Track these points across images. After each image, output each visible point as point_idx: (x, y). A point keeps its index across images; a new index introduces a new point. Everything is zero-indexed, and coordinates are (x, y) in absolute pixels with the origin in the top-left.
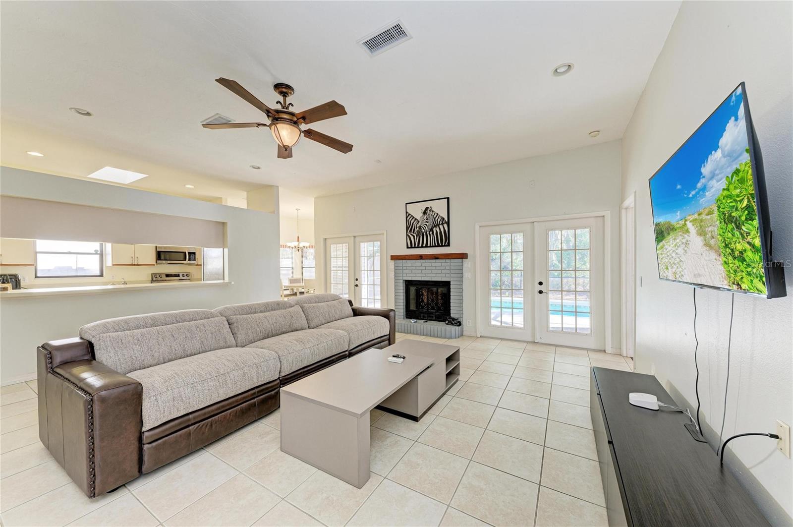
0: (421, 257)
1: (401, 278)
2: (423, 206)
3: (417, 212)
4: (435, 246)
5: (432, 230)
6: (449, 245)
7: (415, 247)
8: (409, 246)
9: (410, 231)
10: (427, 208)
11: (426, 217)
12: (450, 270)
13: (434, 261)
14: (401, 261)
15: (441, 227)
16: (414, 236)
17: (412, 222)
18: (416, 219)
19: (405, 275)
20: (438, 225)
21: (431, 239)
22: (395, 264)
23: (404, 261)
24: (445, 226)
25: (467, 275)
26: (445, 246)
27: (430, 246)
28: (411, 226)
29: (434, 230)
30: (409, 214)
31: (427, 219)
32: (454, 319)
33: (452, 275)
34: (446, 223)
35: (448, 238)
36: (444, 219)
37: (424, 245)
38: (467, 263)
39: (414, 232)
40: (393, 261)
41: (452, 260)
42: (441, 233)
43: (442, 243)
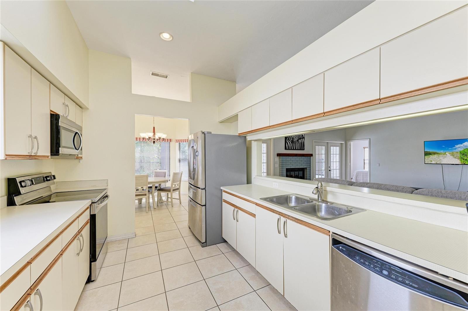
1: (285, 167)
4: (299, 149)
5: (298, 141)
6: (304, 150)
7: (290, 149)
8: (287, 148)
9: (288, 140)
12: (306, 162)
13: (301, 157)
15: (302, 139)
16: (290, 143)
19: (287, 165)
20: (301, 138)
21: (298, 146)
22: (280, 158)
24: (303, 139)
27: (297, 149)
28: (288, 137)
29: (299, 140)
33: (307, 165)
35: (304, 146)
36: (303, 136)
37: (294, 149)
38: (313, 159)
40: (278, 157)
41: (307, 157)
42: (302, 142)
43: (302, 148)
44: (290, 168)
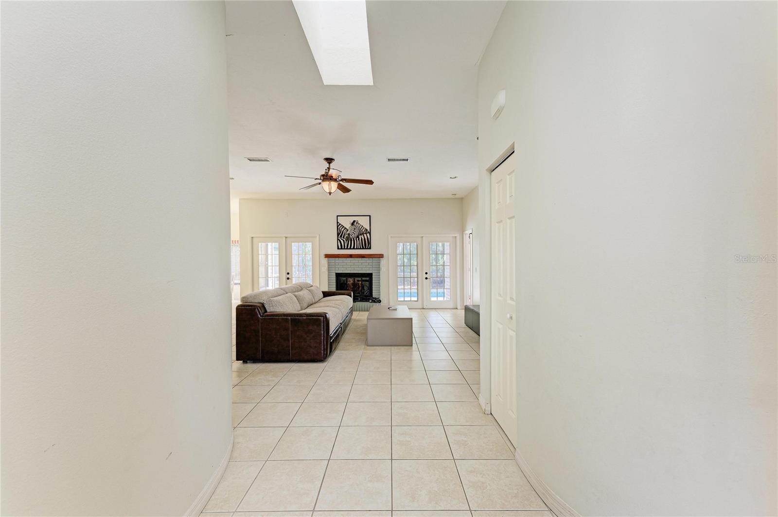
0: (351, 256)
1: (334, 271)
2: (352, 219)
3: (346, 223)
4: (361, 249)
5: (358, 237)
6: (370, 248)
7: (344, 249)
8: (340, 248)
9: (341, 237)
10: (354, 221)
11: (353, 227)
12: (372, 265)
13: (360, 259)
14: (334, 259)
15: (365, 235)
16: (344, 241)
17: (342, 230)
18: (345, 228)
19: (337, 269)
20: (363, 234)
21: (358, 243)
22: (328, 260)
23: (337, 259)
24: (368, 235)
25: (383, 269)
26: (367, 249)
27: (357, 249)
28: (341, 232)
29: (360, 237)
30: (340, 224)
31: (354, 229)
32: (375, 298)
33: (374, 269)
34: (368, 232)
35: (369, 243)
36: (367, 230)
37: (352, 247)
38: (383, 261)
39: (343, 238)
40: (327, 259)
41: (374, 259)
42: (365, 239)
43: (366, 247)
44: (342, 272)
